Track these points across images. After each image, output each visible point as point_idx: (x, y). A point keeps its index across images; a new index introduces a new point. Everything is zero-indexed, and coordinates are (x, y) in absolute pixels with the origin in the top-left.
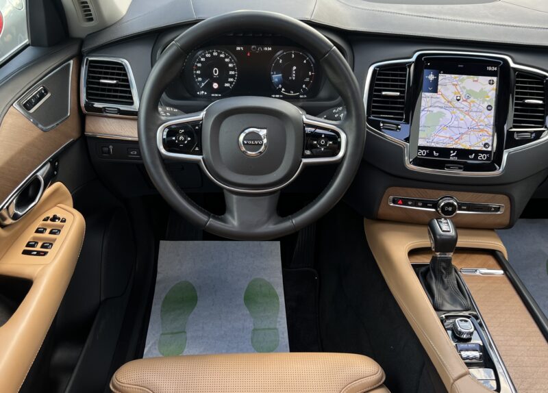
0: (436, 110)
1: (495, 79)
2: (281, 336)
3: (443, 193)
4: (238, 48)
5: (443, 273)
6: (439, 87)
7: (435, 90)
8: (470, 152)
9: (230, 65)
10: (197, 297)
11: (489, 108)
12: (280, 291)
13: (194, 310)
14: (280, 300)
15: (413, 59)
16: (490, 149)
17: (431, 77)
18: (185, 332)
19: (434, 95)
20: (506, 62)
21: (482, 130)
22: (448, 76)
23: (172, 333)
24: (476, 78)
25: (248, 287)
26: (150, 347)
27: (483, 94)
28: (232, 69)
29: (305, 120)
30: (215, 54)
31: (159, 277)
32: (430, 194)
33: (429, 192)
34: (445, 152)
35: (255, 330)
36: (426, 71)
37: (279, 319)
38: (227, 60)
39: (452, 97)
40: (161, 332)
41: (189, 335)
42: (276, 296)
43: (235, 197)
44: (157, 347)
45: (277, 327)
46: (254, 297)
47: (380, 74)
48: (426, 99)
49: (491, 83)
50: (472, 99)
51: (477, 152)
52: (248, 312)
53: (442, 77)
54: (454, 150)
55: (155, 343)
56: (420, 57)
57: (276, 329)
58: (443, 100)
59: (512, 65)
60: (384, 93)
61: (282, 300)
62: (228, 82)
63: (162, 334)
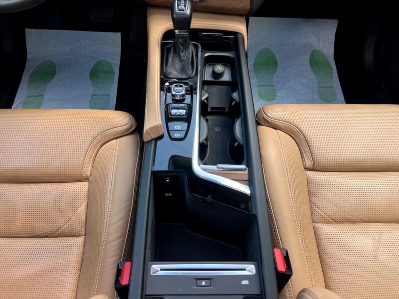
2: (111, 100)
5: (180, 48)
10: (56, 72)
12: (117, 70)
13: (52, 81)
14: (115, 76)
18: (43, 96)
23: (34, 96)
25: (95, 65)
26: (17, 106)
35: (93, 95)
37: (112, 89)
40: (26, 95)
41: (45, 98)
42: (113, 73)
44: (22, 105)
45: (110, 94)
46: (97, 73)
52: (91, 83)
55: (21, 102)
57: (109, 95)
61: (117, 76)
63: (27, 97)
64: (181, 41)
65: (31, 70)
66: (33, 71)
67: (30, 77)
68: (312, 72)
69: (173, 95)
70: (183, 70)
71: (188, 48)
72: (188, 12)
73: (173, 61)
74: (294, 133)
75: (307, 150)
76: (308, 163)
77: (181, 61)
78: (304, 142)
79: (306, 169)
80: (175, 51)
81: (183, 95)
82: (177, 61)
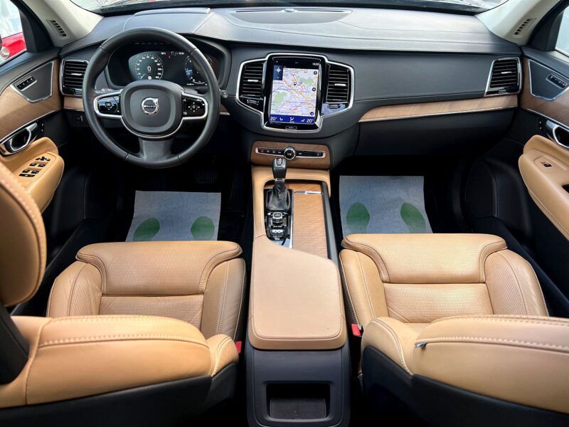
0: (281, 91)
1: (317, 71)
3: (287, 144)
4: (163, 53)
5: (278, 191)
6: (283, 77)
7: (281, 79)
8: (302, 118)
9: (158, 64)
10: (159, 227)
11: (314, 89)
12: (217, 224)
15: (267, 59)
16: (314, 116)
17: (279, 70)
19: (280, 81)
20: (323, 59)
21: (309, 104)
22: (289, 69)
24: (306, 70)
25: (195, 222)
27: (310, 80)
28: (160, 67)
29: (184, 94)
30: (148, 57)
31: (135, 215)
32: (279, 146)
33: (279, 143)
34: (287, 118)
36: (275, 66)
38: (156, 61)
39: (291, 82)
43: (144, 141)
46: (198, 227)
47: (247, 69)
48: (276, 84)
49: (315, 73)
50: (303, 84)
51: (306, 118)
53: (285, 70)
54: (292, 116)
56: (271, 57)
58: (286, 85)
59: (327, 61)
60: (249, 81)
62: (158, 76)
64: (279, 186)
65: (137, 227)
66: (139, 228)
67: (136, 232)
68: (404, 223)
69: (274, 220)
70: (280, 205)
71: (284, 191)
72: (284, 166)
73: (273, 200)
74: (371, 253)
75: (383, 267)
76: (385, 277)
77: (279, 200)
78: (380, 261)
79: (383, 282)
80: (274, 194)
81: (280, 220)
82: (276, 200)
